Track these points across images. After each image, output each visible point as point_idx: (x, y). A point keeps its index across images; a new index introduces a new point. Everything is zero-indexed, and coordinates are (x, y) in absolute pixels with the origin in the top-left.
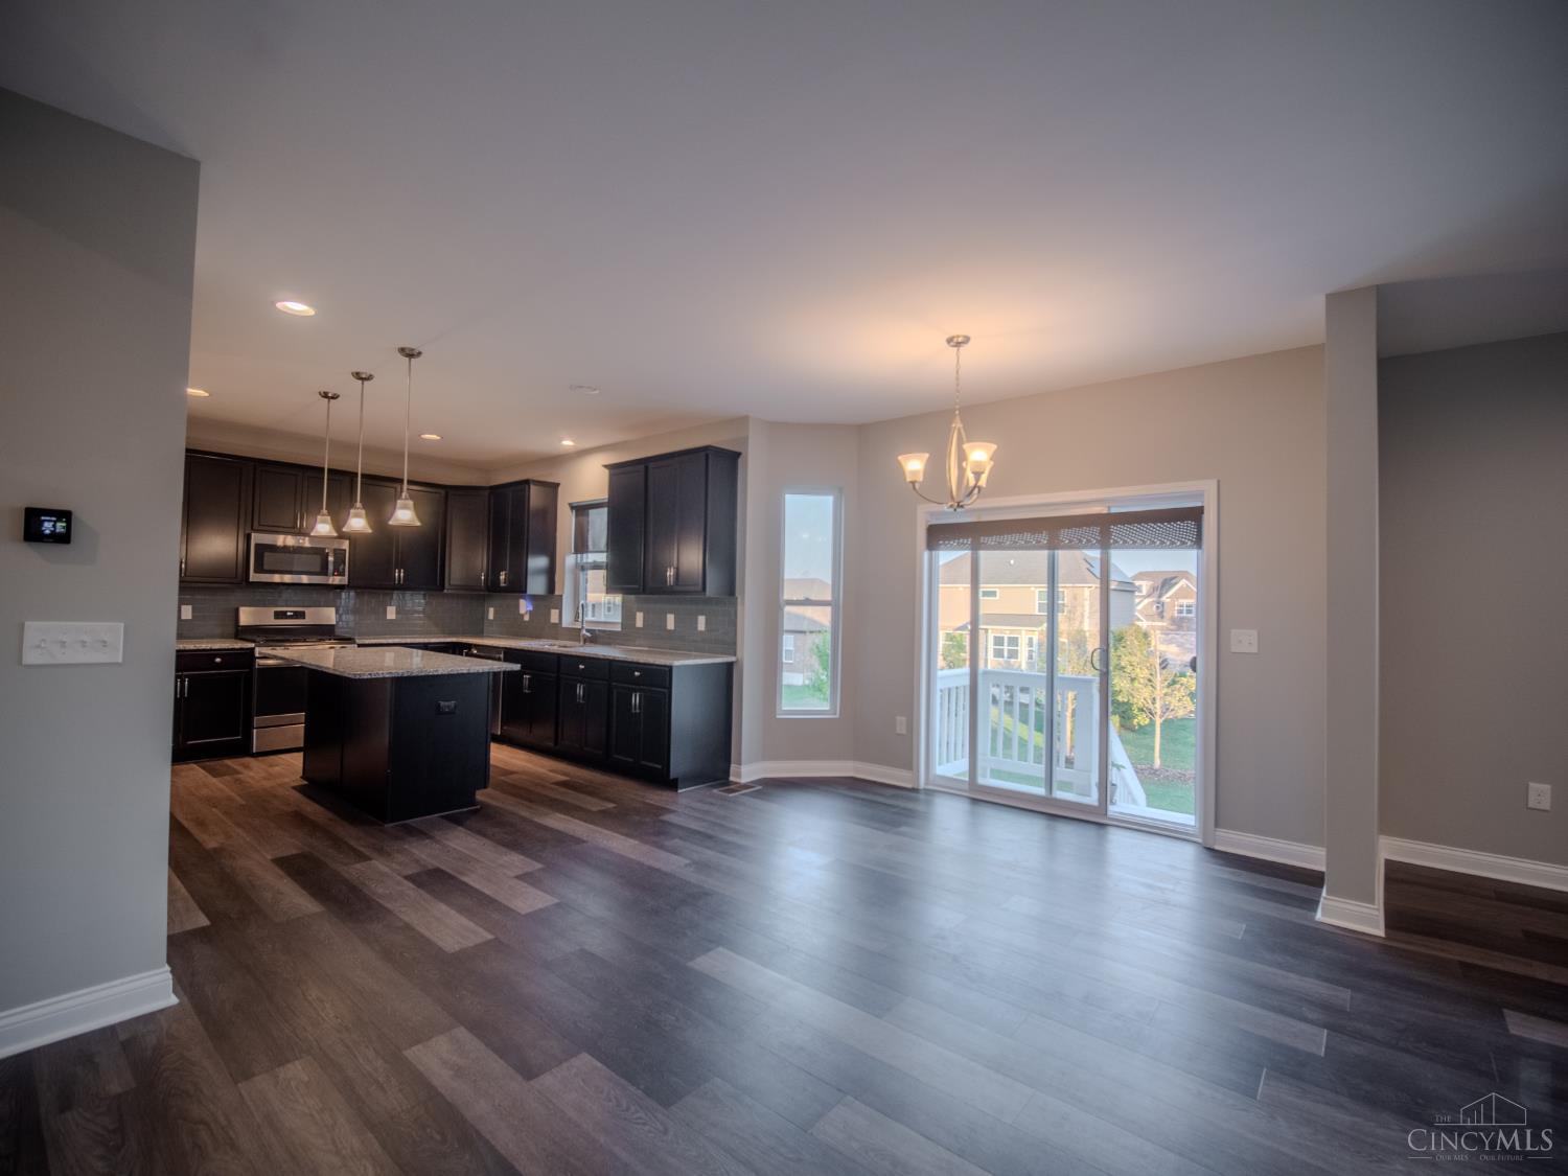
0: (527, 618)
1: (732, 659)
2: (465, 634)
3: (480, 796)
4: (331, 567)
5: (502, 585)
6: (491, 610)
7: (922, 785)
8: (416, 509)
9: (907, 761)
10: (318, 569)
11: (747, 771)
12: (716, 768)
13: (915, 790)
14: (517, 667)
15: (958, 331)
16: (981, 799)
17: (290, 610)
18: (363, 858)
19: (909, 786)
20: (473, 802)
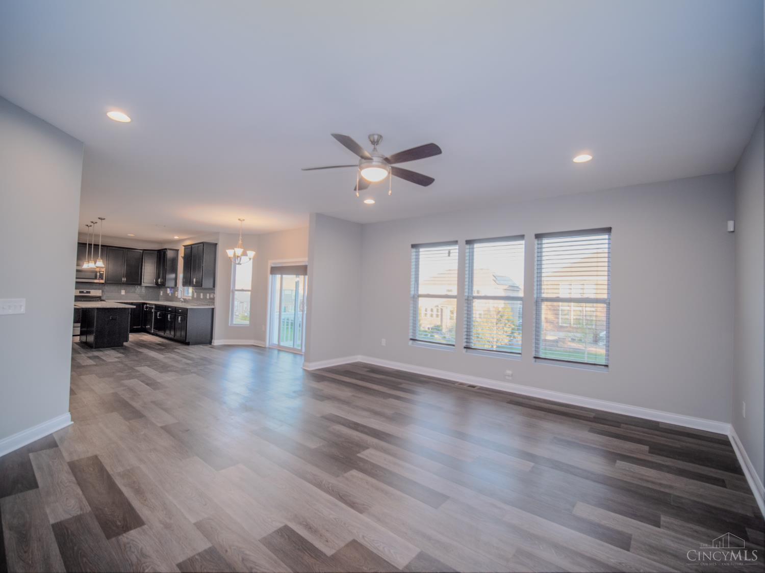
0: (170, 295)
1: (213, 307)
2: (146, 300)
3: (125, 344)
4: (98, 277)
5: (159, 283)
6: (162, 292)
7: (267, 345)
8: (103, 262)
9: (264, 339)
10: (94, 277)
11: (216, 342)
12: (208, 340)
13: (265, 348)
14: (135, 307)
15: (242, 218)
16: (281, 349)
17: (85, 291)
18: (79, 353)
19: (263, 346)
20: (122, 345)
